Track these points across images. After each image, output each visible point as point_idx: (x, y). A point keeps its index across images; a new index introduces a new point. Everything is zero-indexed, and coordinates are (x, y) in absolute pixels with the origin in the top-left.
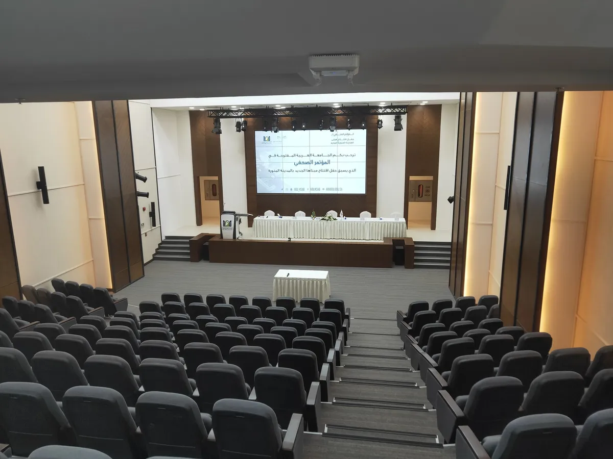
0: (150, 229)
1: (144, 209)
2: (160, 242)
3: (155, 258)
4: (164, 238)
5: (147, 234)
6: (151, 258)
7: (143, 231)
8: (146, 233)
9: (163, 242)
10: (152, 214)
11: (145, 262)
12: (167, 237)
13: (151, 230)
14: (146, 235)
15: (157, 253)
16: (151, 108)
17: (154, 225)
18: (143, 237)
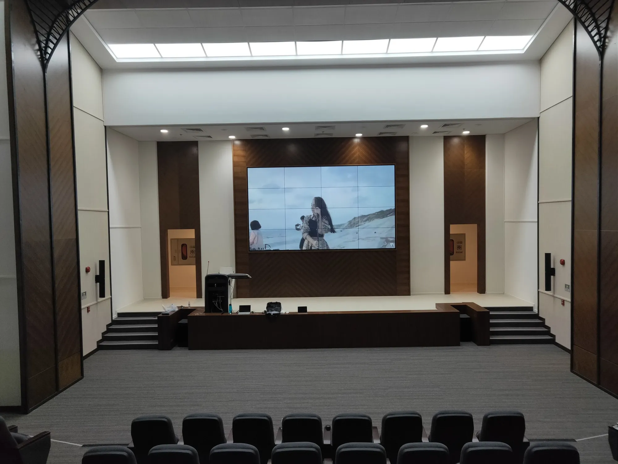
0: (95, 302)
1: (87, 270)
2: (110, 322)
3: (100, 347)
4: (115, 316)
5: (91, 309)
6: (95, 347)
7: (84, 304)
8: (88, 308)
9: (114, 322)
10: (100, 279)
11: (85, 353)
12: (120, 315)
13: (97, 304)
14: (88, 311)
15: (105, 338)
16: (105, 127)
17: (102, 295)
18: (84, 313)
